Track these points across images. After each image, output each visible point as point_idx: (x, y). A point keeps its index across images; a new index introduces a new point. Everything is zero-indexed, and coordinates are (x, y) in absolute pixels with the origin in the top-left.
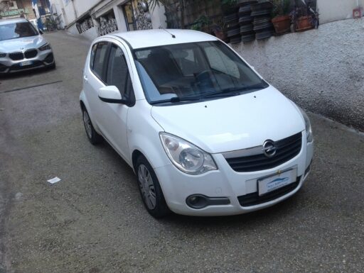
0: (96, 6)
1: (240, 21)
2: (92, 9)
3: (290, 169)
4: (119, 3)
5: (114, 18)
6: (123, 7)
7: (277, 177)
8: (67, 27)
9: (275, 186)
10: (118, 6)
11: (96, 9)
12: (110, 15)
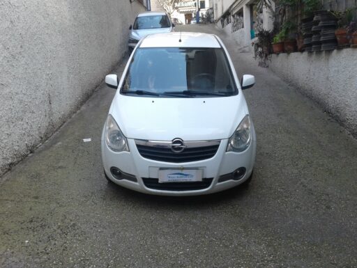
0: (234, 3)
1: (312, 30)
2: (232, 6)
3: (196, 168)
4: (247, 2)
5: (243, 16)
6: (251, 6)
7: (180, 171)
8: (217, 21)
9: (176, 179)
10: (247, 5)
11: (234, 6)
12: (240, 13)
